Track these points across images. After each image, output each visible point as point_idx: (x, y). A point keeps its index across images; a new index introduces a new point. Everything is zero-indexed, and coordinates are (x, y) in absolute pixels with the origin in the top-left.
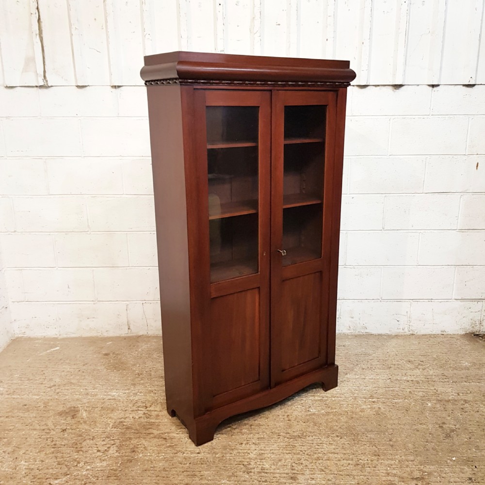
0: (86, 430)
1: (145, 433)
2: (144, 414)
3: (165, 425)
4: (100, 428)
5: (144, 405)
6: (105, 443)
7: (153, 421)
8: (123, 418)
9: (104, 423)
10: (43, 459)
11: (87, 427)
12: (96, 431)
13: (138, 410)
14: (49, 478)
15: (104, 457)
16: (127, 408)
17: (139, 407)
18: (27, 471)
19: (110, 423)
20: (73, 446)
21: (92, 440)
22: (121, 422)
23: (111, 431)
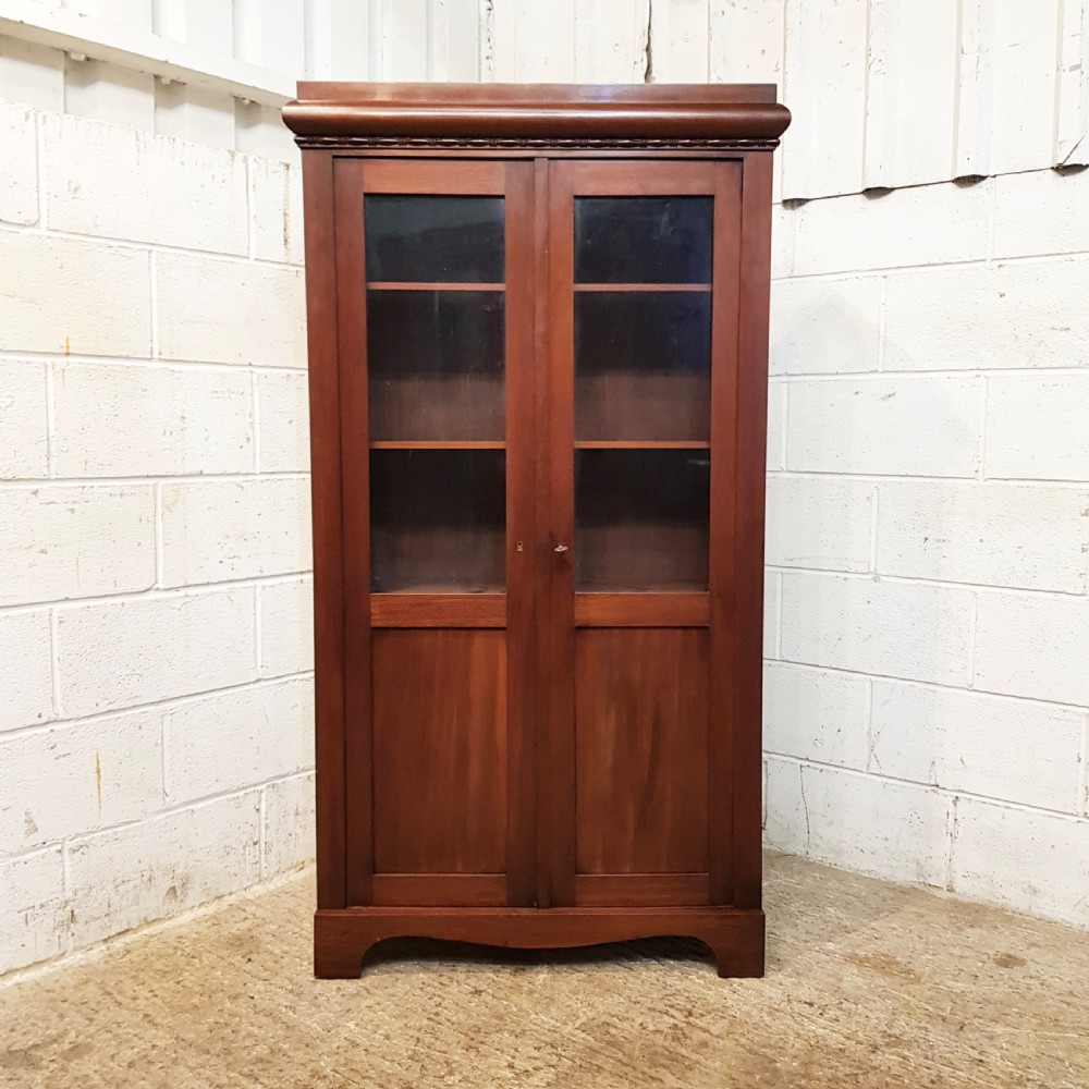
0: (521, 1010)
1: (644, 1073)
2: (676, 1026)
3: (707, 1074)
4: (552, 1018)
5: (689, 1006)
6: (537, 1054)
7: (684, 1052)
8: (617, 1017)
9: (568, 1010)
10: (392, 1035)
11: (526, 1005)
12: (539, 1022)
13: (667, 1014)
14: (370, 1078)
15: (513, 1084)
16: (643, 999)
17: (672, 1006)
18: (346, 1043)
19: (581, 1015)
20: (469, 1033)
21: (516, 1036)
22: (608, 1024)
23: (572, 1035)
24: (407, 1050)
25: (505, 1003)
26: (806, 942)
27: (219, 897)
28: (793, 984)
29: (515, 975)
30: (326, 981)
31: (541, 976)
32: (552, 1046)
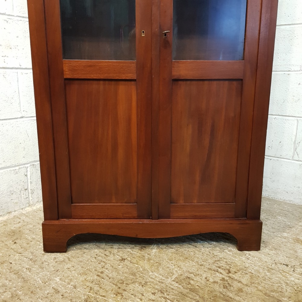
0: (144, 270)
2: (223, 279)
4: (160, 274)
5: (228, 267)
7: (231, 295)
8: (193, 273)
9: (168, 269)
10: (78, 285)
11: (147, 267)
12: (154, 277)
13: (217, 271)
16: (205, 263)
17: (219, 267)
19: (175, 273)
20: (118, 284)
21: (142, 286)
22: (189, 278)
23: (171, 284)
24: (84, 295)
25: (136, 265)
26: (274, 232)
27: (9, 213)
28: (274, 254)
29: (141, 250)
30: (49, 254)
31: (154, 251)
32: (162, 292)
